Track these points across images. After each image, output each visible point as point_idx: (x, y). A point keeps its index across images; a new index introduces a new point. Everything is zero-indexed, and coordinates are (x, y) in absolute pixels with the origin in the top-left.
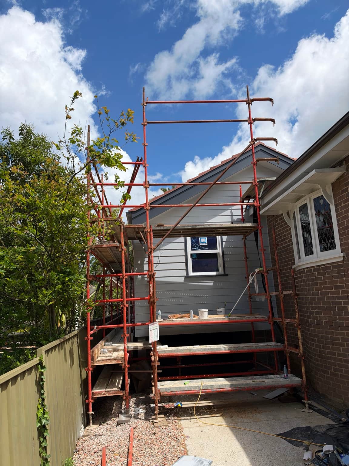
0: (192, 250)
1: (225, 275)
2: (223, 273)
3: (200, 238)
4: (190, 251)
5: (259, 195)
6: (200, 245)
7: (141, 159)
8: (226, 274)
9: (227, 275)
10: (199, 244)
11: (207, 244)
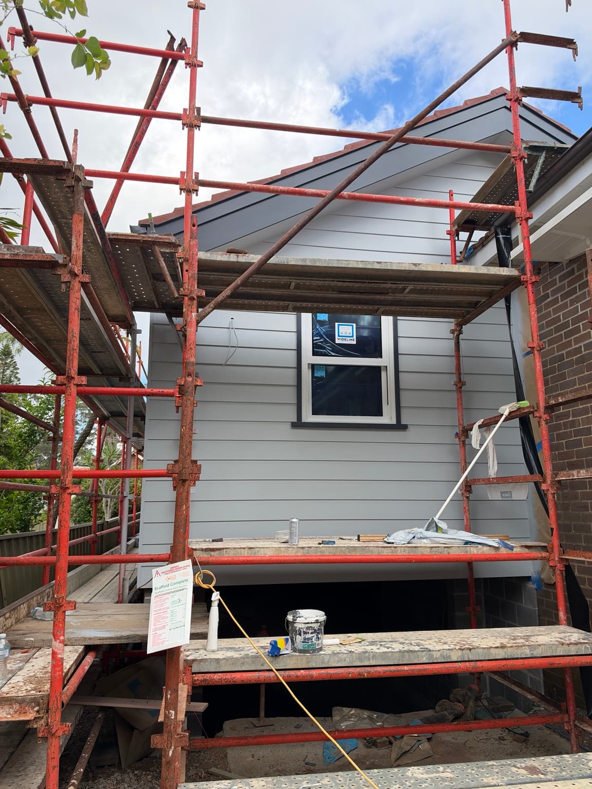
0: (313, 355)
1: (399, 426)
2: (394, 422)
3: (336, 324)
4: (308, 357)
5: (527, 186)
6: (337, 342)
7: (180, 45)
8: (403, 422)
9: (404, 428)
10: (334, 340)
11: (354, 342)
